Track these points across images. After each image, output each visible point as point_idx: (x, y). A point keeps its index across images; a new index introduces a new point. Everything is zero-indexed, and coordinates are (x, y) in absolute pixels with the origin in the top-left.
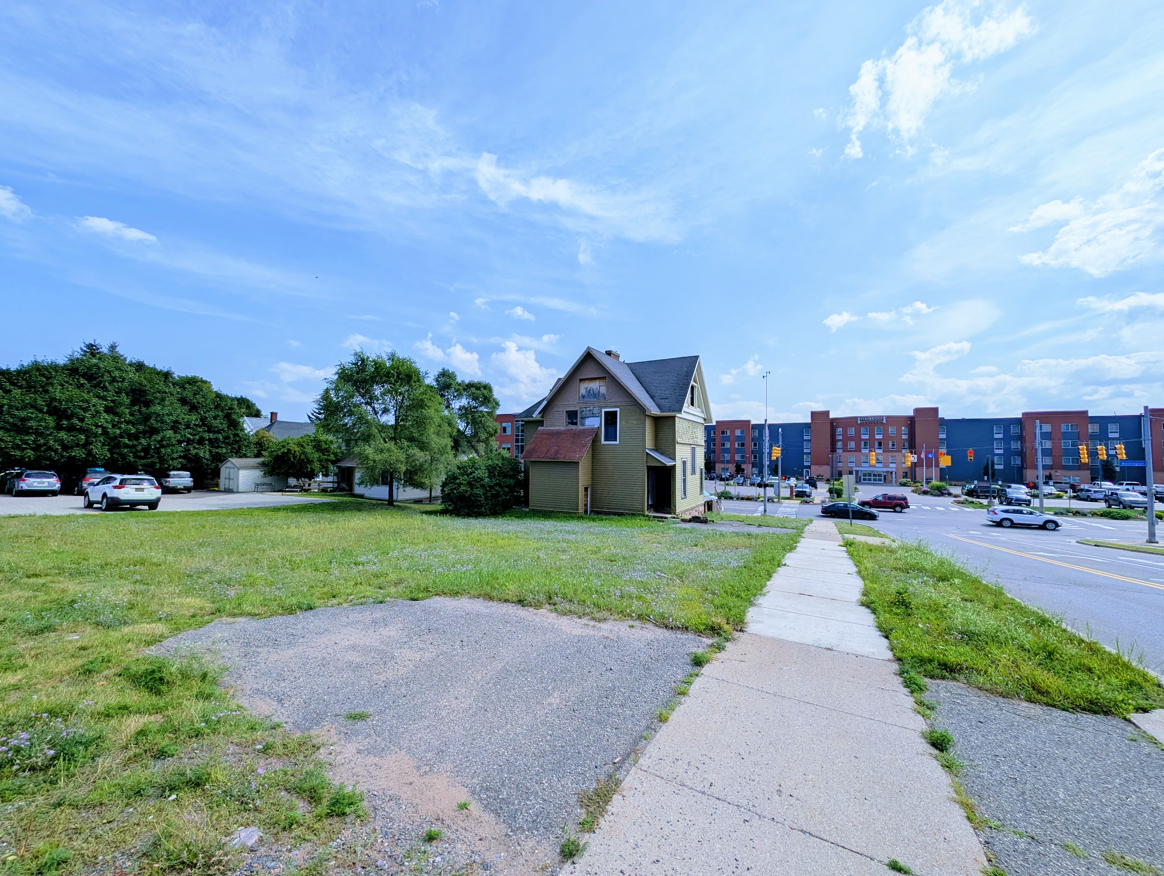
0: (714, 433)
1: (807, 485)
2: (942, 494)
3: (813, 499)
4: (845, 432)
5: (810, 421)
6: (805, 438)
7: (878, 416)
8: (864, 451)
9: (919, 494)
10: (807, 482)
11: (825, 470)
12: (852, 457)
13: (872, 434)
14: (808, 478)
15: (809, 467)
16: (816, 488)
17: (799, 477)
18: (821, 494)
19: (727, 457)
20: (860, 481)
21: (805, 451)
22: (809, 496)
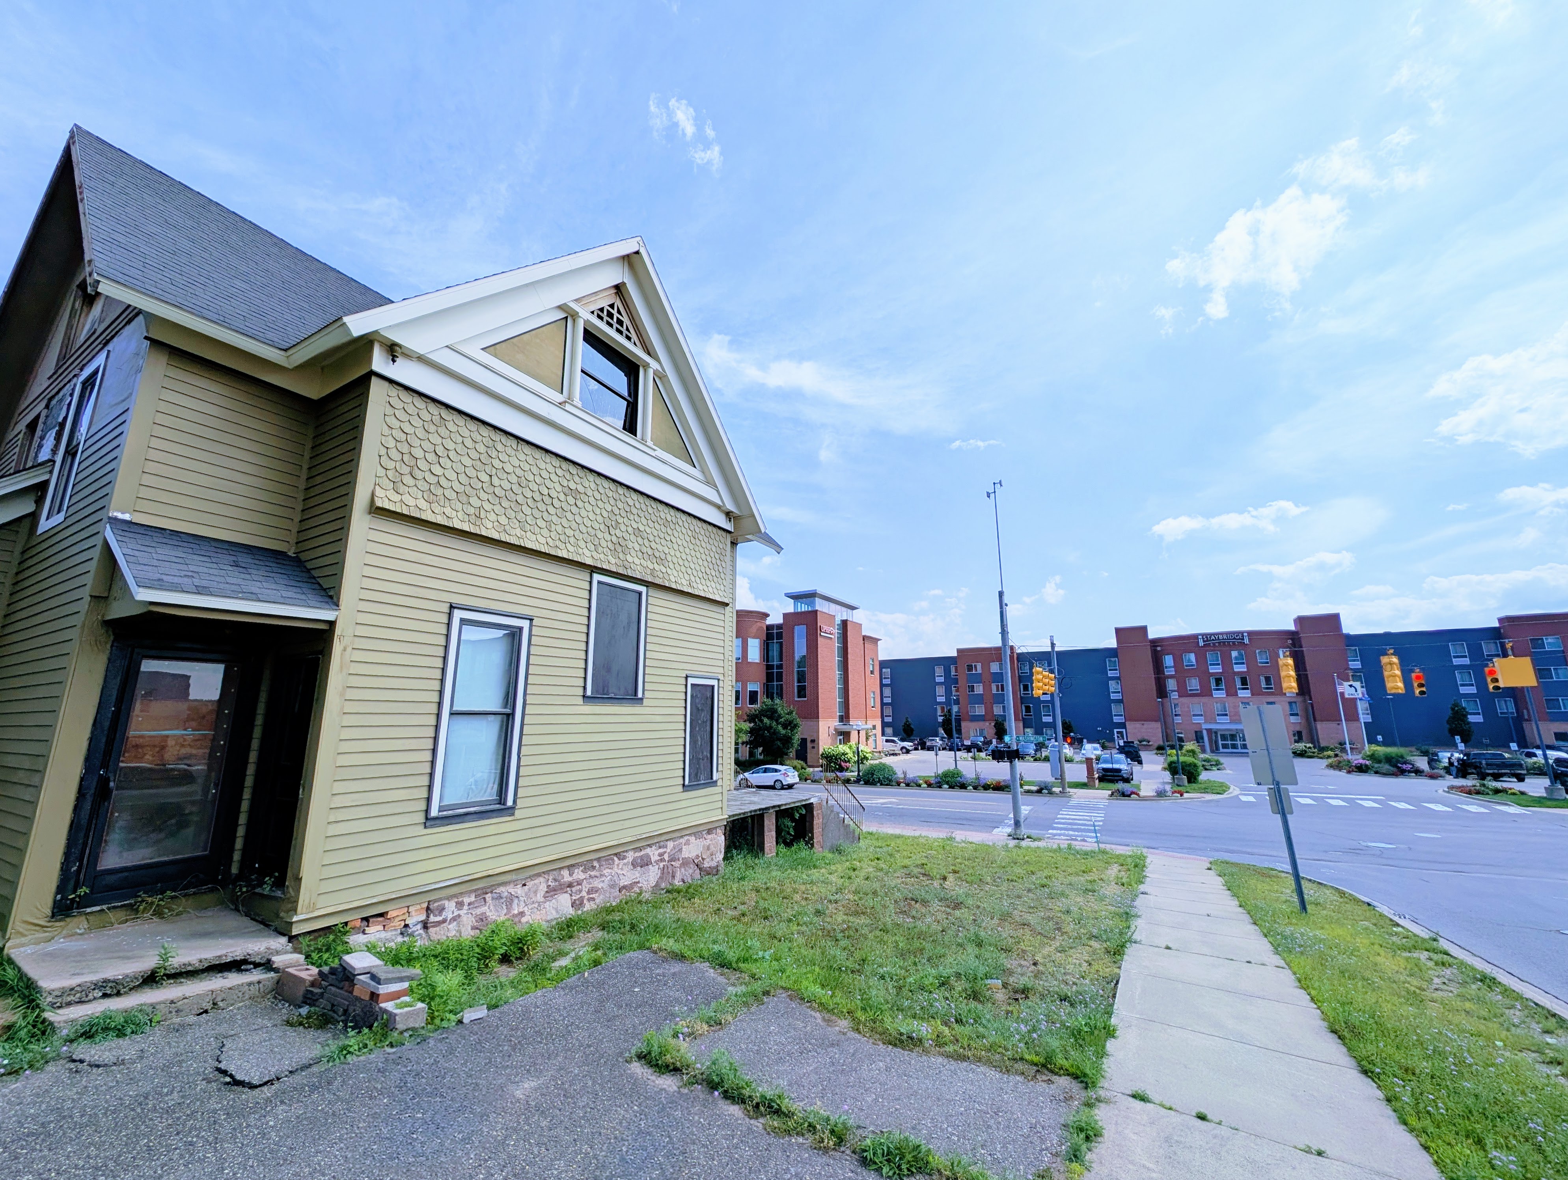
0: (956, 671)
1: (1122, 757)
2: (1402, 772)
3: (1138, 787)
4: (1178, 661)
5: (1115, 646)
6: (1110, 674)
7: (1234, 633)
8: (1216, 694)
9: (1349, 772)
10: (1121, 750)
11: (1153, 731)
12: (1196, 706)
13: (1227, 662)
14: (1122, 743)
15: (1123, 725)
16: (1140, 762)
17: (1107, 744)
18: (1151, 775)
19: (980, 710)
20: (1217, 749)
21: (1113, 696)
22: (1127, 780)
